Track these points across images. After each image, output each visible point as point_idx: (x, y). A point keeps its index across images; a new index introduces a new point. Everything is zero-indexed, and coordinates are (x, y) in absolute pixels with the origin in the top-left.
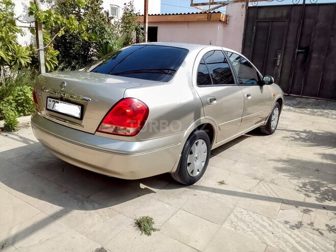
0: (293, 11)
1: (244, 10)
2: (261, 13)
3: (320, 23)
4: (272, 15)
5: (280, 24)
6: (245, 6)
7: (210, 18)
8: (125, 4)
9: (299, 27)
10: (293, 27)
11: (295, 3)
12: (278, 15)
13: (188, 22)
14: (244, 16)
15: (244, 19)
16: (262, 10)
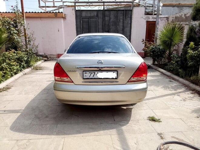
0: (99, 13)
1: (74, 12)
2: (83, 13)
3: (112, 19)
4: (89, 15)
5: (94, 19)
6: (74, 9)
7: (57, 15)
8: (12, 6)
9: (103, 21)
10: (100, 21)
11: (100, 9)
12: (92, 15)
13: (41, 18)
14: (74, 15)
15: (75, 17)
16: (84, 12)
